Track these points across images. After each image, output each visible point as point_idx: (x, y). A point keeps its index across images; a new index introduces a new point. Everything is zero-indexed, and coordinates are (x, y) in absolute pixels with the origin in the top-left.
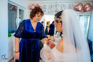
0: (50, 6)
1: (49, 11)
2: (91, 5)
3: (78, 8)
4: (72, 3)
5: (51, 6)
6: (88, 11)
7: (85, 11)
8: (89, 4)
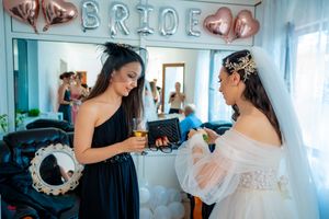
0: (115, 8)
1: (113, 29)
3: (219, 24)
5: (121, 8)
7: (238, 36)
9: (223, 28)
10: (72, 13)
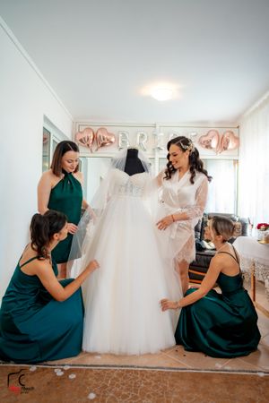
2: (236, 135)
4: (194, 130)
5: (142, 135)
6: (231, 150)
7: (225, 149)
8: (232, 133)
9: (214, 144)
10: (113, 140)
